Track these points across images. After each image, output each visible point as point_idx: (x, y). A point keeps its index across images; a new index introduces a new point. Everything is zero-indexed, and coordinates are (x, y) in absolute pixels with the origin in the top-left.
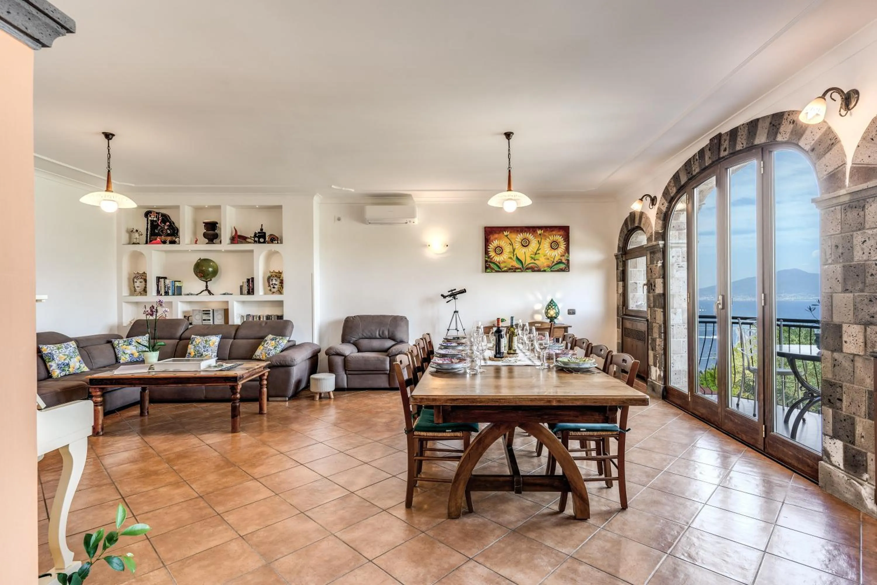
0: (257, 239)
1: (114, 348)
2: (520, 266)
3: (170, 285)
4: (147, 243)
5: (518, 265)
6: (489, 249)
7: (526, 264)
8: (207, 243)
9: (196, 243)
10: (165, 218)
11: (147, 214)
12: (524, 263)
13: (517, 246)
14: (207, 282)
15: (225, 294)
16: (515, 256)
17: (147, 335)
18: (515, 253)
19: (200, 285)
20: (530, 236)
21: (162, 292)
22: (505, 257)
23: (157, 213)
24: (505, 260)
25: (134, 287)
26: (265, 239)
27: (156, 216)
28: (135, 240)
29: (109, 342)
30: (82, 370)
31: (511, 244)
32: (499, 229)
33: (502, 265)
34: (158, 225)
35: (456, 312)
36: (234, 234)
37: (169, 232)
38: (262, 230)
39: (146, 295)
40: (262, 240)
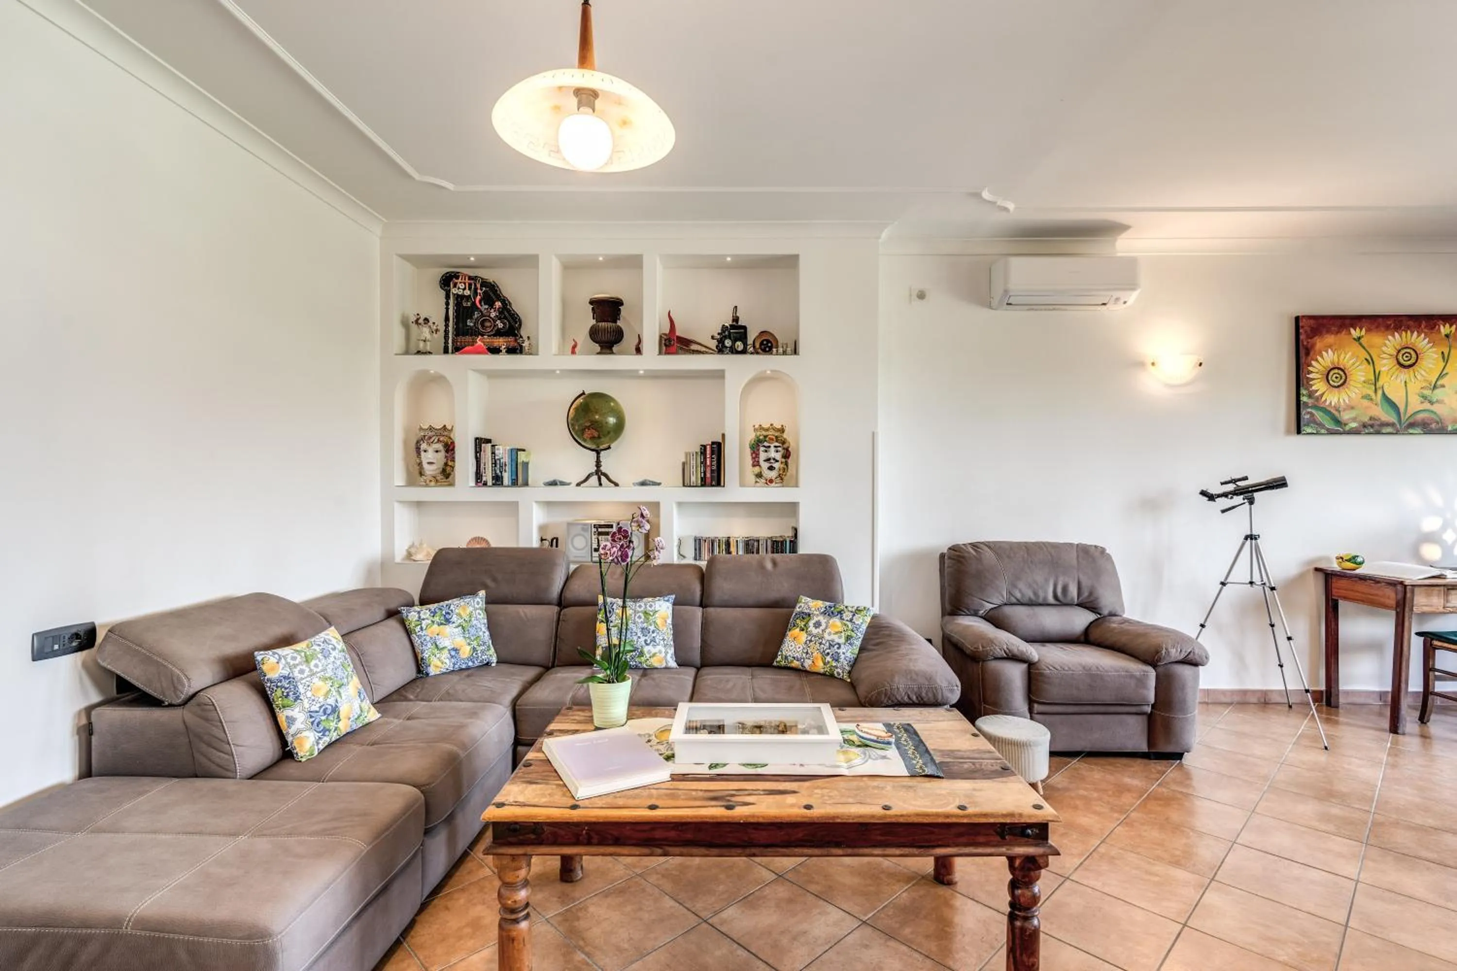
0: (728, 343)
1: (408, 633)
2: (1391, 418)
3: (506, 459)
4: (446, 351)
5: (1385, 415)
6: (1310, 372)
7: (1408, 415)
8: (598, 353)
9: (573, 352)
10: (492, 292)
11: (447, 281)
12: (1402, 410)
13: (1386, 365)
14: (598, 453)
15: (643, 484)
16: (1380, 392)
17: (482, 593)
18: (1379, 384)
19: (585, 460)
20: (1419, 340)
21: (488, 477)
22: (1353, 395)
23: (470, 278)
24: (1353, 404)
25: (420, 464)
26: (745, 344)
27: (470, 285)
28: (422, 344)
29: (392, 614)
30: (366, 721)
31: (1370, 361)
32: (1339, 322)
33: (1345, 416)
34: (474, 306)
35: (1251, 537)
36: (667, 330)
37: (500, 325)
38: (736, 319)
39: (452, 484)
40: (739, 345)
